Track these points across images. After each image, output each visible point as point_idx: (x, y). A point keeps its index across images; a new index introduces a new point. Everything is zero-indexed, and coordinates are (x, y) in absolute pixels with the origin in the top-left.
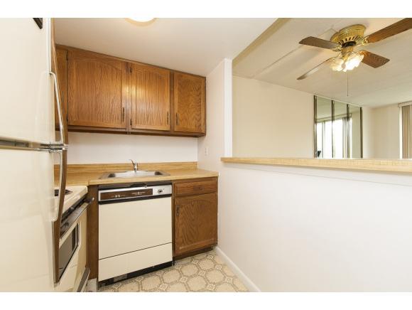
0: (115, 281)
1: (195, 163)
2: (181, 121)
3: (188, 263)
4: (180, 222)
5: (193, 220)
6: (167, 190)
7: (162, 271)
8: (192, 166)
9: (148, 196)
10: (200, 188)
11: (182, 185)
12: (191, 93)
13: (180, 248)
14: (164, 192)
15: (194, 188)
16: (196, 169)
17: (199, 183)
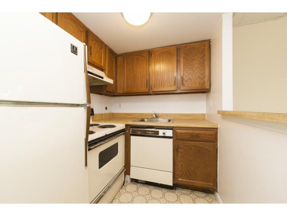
0: (139, 181)
1: (204, 115)
2: (186, 82)
3: (187, 194)
4: (180, 159)
5: (191, 161)
6: (169, 133)
7: (166, 190)
8: (202, 117)
9: (156, 135)
10: (197, 136)
11: (180, 131)
12: (195, 57)
13: (179, 179)
14: (167, 135)
15: (192, 135)
16: (204, 120)
17: (197, 132)
